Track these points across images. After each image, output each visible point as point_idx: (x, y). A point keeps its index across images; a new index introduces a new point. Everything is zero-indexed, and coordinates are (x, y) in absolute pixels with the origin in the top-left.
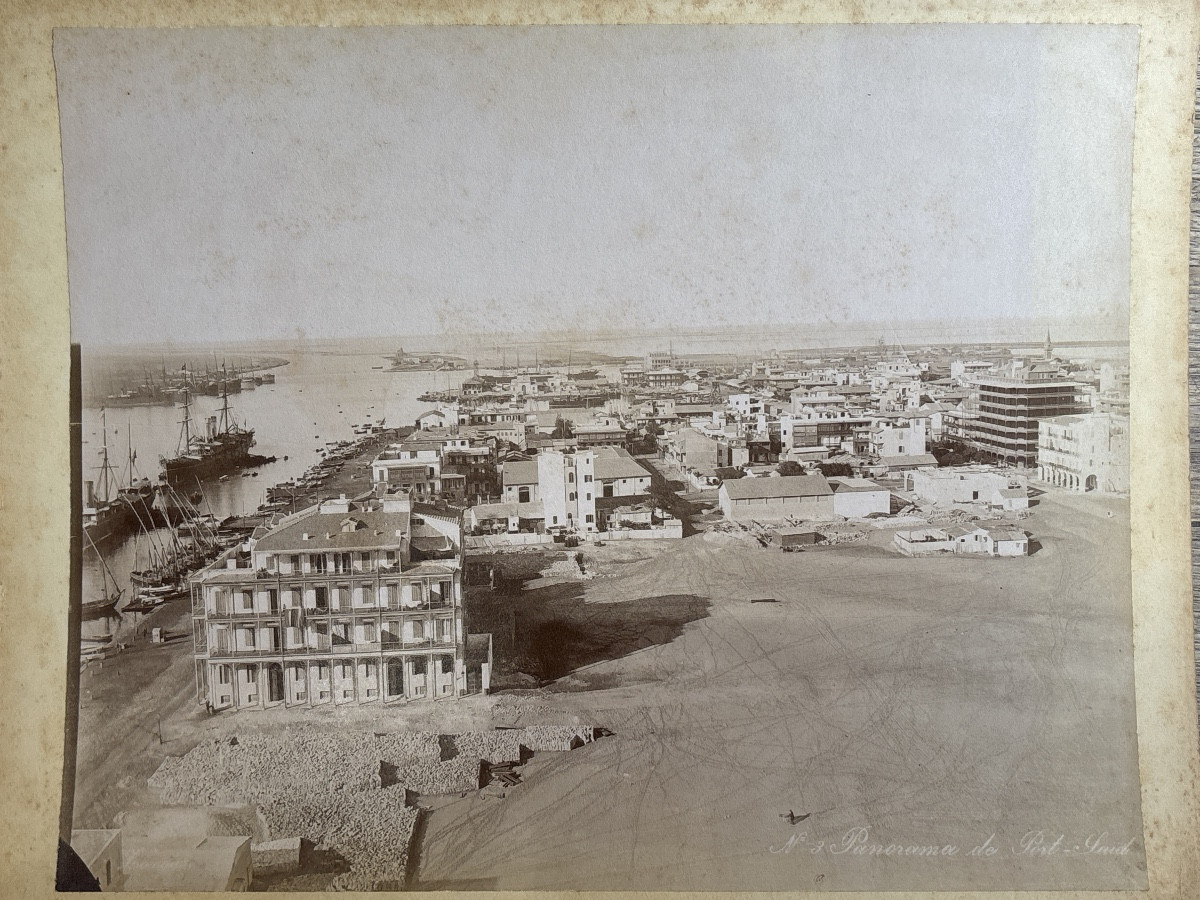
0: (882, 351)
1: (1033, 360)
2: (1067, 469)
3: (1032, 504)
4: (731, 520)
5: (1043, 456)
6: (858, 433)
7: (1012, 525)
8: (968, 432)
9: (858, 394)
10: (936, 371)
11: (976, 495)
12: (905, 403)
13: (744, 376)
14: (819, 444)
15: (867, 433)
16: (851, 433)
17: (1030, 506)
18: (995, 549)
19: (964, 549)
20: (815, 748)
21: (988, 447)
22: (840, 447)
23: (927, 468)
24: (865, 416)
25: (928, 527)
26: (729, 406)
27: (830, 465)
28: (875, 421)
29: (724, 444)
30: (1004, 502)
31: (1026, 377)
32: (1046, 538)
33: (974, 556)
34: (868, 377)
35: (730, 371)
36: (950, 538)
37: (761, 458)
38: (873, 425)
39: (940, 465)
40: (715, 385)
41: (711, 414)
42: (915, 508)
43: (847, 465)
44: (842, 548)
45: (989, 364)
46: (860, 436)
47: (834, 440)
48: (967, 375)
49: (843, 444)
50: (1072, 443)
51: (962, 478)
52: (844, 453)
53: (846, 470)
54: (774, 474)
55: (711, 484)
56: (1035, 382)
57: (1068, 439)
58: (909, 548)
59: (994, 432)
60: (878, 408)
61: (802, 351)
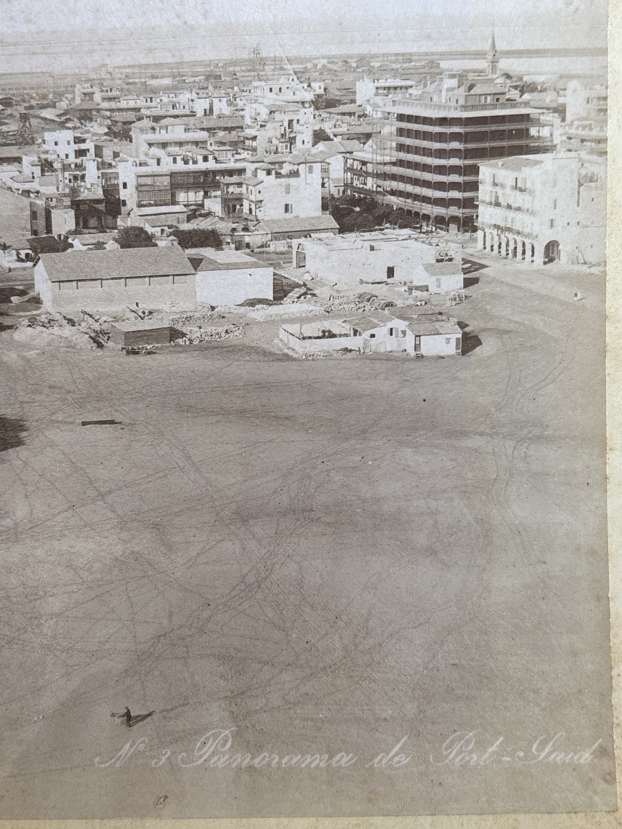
0: (257, 64)
1: (471, 76)
2: (519, 233)
3: (468, 283)
4: (52, 311)
5: (486, 215)
6: (228, 185)
7: (440, 314)
8: (380, 182)
9: (225, 129)
10: (334, 93)
11: (391, 272)
12: (292, 141)
13: (63, 105)
14: (174, 203)
15: (240, 185)
16: (217, 186)
17: (465, 287)
18: (417, 347)
19: (373, 348)
20: (165, 622)
21: (409, 204)
22: (202, 205)
23: (323, 235)
24: (236, 161)
25: (326, 318)
26: (45, 147)
27: (190, 232)
28: (250, 168)
29: (38, 202)
30: (431, 282)
31: (462, 102)
32: (485, 330)
33: (388, 357)
34: (240, 103)
35: (44, 97)
36: (355, 332)
37: (93, 222)
38: (249, 173)
39: (343, 229)
40: (24, 118)
41: (18, 160)
42: (308, 292)
43: (213, 232)
44: (206, 348)
45: (409, 83)
46: (231, 189)
47: (194, 197)
48: (379, 100)
49: (207, 202)
50: (526, 196)
51: (372, 248)
52: (209, 214)
53: (212, 239)
54: (111, 245)
55: (22, 261)
56: (474, 108)
57: (521, 190)
58: (300, 348)
59: (416, 182)
60: (254, 150)
61: (147, 66)
